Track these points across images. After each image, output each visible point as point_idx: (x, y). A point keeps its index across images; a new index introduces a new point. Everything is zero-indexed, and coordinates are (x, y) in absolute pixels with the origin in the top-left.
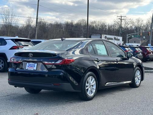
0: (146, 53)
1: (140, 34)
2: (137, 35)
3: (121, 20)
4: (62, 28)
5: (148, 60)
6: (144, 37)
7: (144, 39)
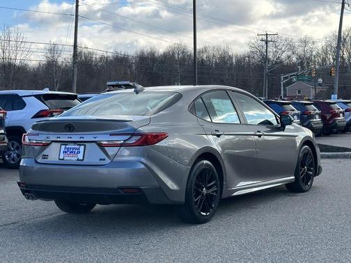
0: (328, 116)
1: (310, 74)
2: (303, 75)
3: (266, 43)
4: (130, 67)
5: (335, 130)
6: (320, 80)
7: (320, 85)
